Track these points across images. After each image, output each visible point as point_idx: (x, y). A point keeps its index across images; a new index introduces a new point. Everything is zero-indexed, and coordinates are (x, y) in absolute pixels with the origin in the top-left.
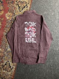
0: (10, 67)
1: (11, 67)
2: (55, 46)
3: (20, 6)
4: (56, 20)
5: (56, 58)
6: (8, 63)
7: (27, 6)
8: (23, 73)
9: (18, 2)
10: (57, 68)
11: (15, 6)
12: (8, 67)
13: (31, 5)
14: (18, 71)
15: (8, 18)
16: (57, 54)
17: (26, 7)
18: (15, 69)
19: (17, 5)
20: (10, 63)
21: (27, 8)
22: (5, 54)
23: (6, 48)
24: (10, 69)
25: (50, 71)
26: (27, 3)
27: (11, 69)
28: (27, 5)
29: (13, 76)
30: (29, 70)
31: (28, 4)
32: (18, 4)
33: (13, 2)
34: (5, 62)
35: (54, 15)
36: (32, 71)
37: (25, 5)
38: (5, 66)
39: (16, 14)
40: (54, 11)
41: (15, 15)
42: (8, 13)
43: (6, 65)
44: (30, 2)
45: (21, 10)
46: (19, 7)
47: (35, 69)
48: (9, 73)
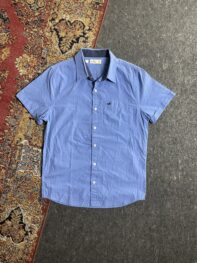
0: (24, 227)
1: (27, 228)
2: (166, 167)
3: (62, 34)
4: (175, 85)
5: (168, 205)
6: (18, 213)
7: (87, 38)
8: (64, 246)
9: (57, 21)
10: (170, 238)
11: (47, 34)
12: (16, 227)
13: (97, 35)
14: (47, 241)
15: (22, 71)
16: (173, 193)
17: (81, 39)
18: (38, 233)
19: (55, 32)
20: (24, 215)
21: (84, 42)
22: (8, 187)
23: (14, 166)
24: (22, 232)
25: (148, 245)
26: (87, 28)
27: (26, 234)
28: (84, 34)
29: (32, 257)
30: (83, 239)
31: (89, 30)
32: (56, 30)
33: (41, 22)
34: (9, 209)
35: (169, 70)
36: (91, 242)
37: (79, 33)
38: (9, 223)
39: (48, 59)
40: (171, 59)
41: (46, 63)
42: (25, 55)
43: (10, 218)
44: (96, 24)
45: (64, 49)
46: (61, 39)
47: (102, 236)
48: (20, 246)
